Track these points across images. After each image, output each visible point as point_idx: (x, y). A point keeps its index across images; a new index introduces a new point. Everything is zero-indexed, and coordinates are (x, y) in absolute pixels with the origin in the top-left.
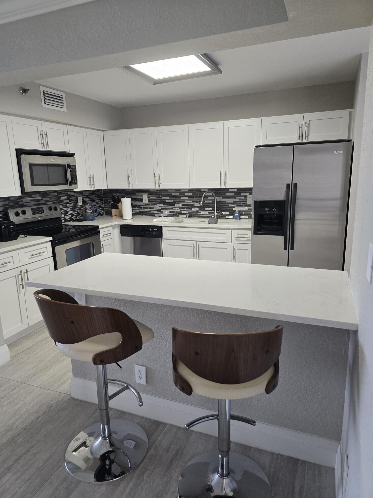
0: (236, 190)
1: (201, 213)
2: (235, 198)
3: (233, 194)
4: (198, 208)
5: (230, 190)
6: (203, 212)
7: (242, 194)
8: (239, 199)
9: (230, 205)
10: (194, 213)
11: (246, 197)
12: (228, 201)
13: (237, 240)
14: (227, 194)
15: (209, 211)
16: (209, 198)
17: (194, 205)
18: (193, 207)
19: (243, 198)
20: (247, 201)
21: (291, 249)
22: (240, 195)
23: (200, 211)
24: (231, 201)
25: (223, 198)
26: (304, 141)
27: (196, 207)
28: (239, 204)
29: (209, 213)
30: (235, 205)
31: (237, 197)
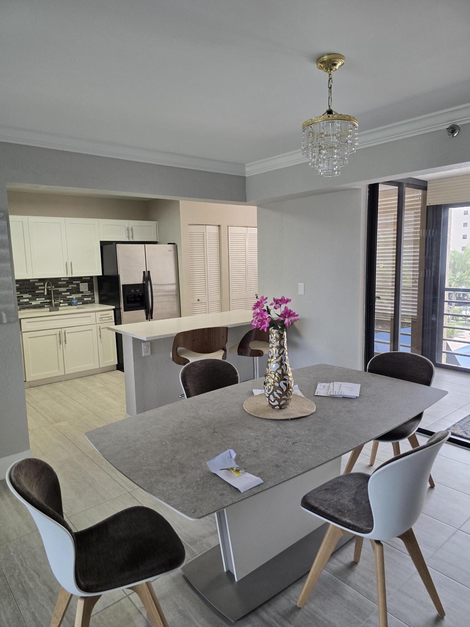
0: (68, 279)
1: (31, 304)
2: (68, 286)
3: (65, 283)
4: (28, 300)
5: (62, 279)
6: (34, 303)
7: (74, 282)
8: (72, 287)
9: (63, 294)
10: (23, 304)
11: (78, 285)
12: (61, 289)
13: (100, 320)
14: (60, 283)
15: (41, 301)
16: (40, 288)
17: (23, 296)
18: (21, 299)
19: (75, 286)
20: (79, 289)
21: (151, 319)
22: (72, 283)
23: (30, 302)
24: (65, 289)
25: (55, 287)
26: (131, 240)
27: (25, 298)
28: (72, 292)
29: (41, 303)
30: (69, 293)
31: (70, 286)
